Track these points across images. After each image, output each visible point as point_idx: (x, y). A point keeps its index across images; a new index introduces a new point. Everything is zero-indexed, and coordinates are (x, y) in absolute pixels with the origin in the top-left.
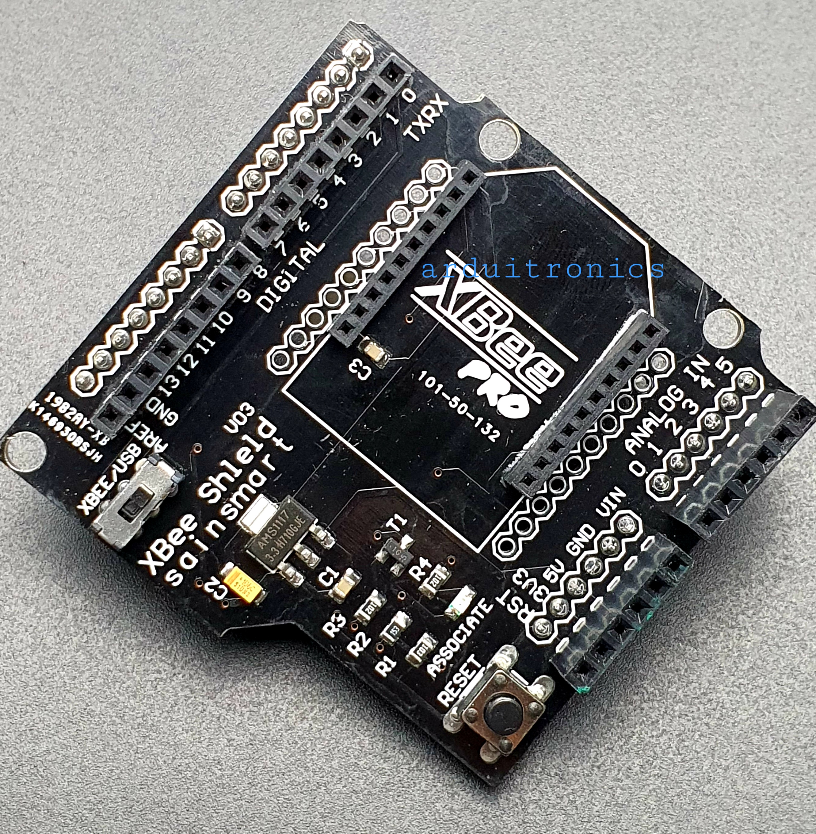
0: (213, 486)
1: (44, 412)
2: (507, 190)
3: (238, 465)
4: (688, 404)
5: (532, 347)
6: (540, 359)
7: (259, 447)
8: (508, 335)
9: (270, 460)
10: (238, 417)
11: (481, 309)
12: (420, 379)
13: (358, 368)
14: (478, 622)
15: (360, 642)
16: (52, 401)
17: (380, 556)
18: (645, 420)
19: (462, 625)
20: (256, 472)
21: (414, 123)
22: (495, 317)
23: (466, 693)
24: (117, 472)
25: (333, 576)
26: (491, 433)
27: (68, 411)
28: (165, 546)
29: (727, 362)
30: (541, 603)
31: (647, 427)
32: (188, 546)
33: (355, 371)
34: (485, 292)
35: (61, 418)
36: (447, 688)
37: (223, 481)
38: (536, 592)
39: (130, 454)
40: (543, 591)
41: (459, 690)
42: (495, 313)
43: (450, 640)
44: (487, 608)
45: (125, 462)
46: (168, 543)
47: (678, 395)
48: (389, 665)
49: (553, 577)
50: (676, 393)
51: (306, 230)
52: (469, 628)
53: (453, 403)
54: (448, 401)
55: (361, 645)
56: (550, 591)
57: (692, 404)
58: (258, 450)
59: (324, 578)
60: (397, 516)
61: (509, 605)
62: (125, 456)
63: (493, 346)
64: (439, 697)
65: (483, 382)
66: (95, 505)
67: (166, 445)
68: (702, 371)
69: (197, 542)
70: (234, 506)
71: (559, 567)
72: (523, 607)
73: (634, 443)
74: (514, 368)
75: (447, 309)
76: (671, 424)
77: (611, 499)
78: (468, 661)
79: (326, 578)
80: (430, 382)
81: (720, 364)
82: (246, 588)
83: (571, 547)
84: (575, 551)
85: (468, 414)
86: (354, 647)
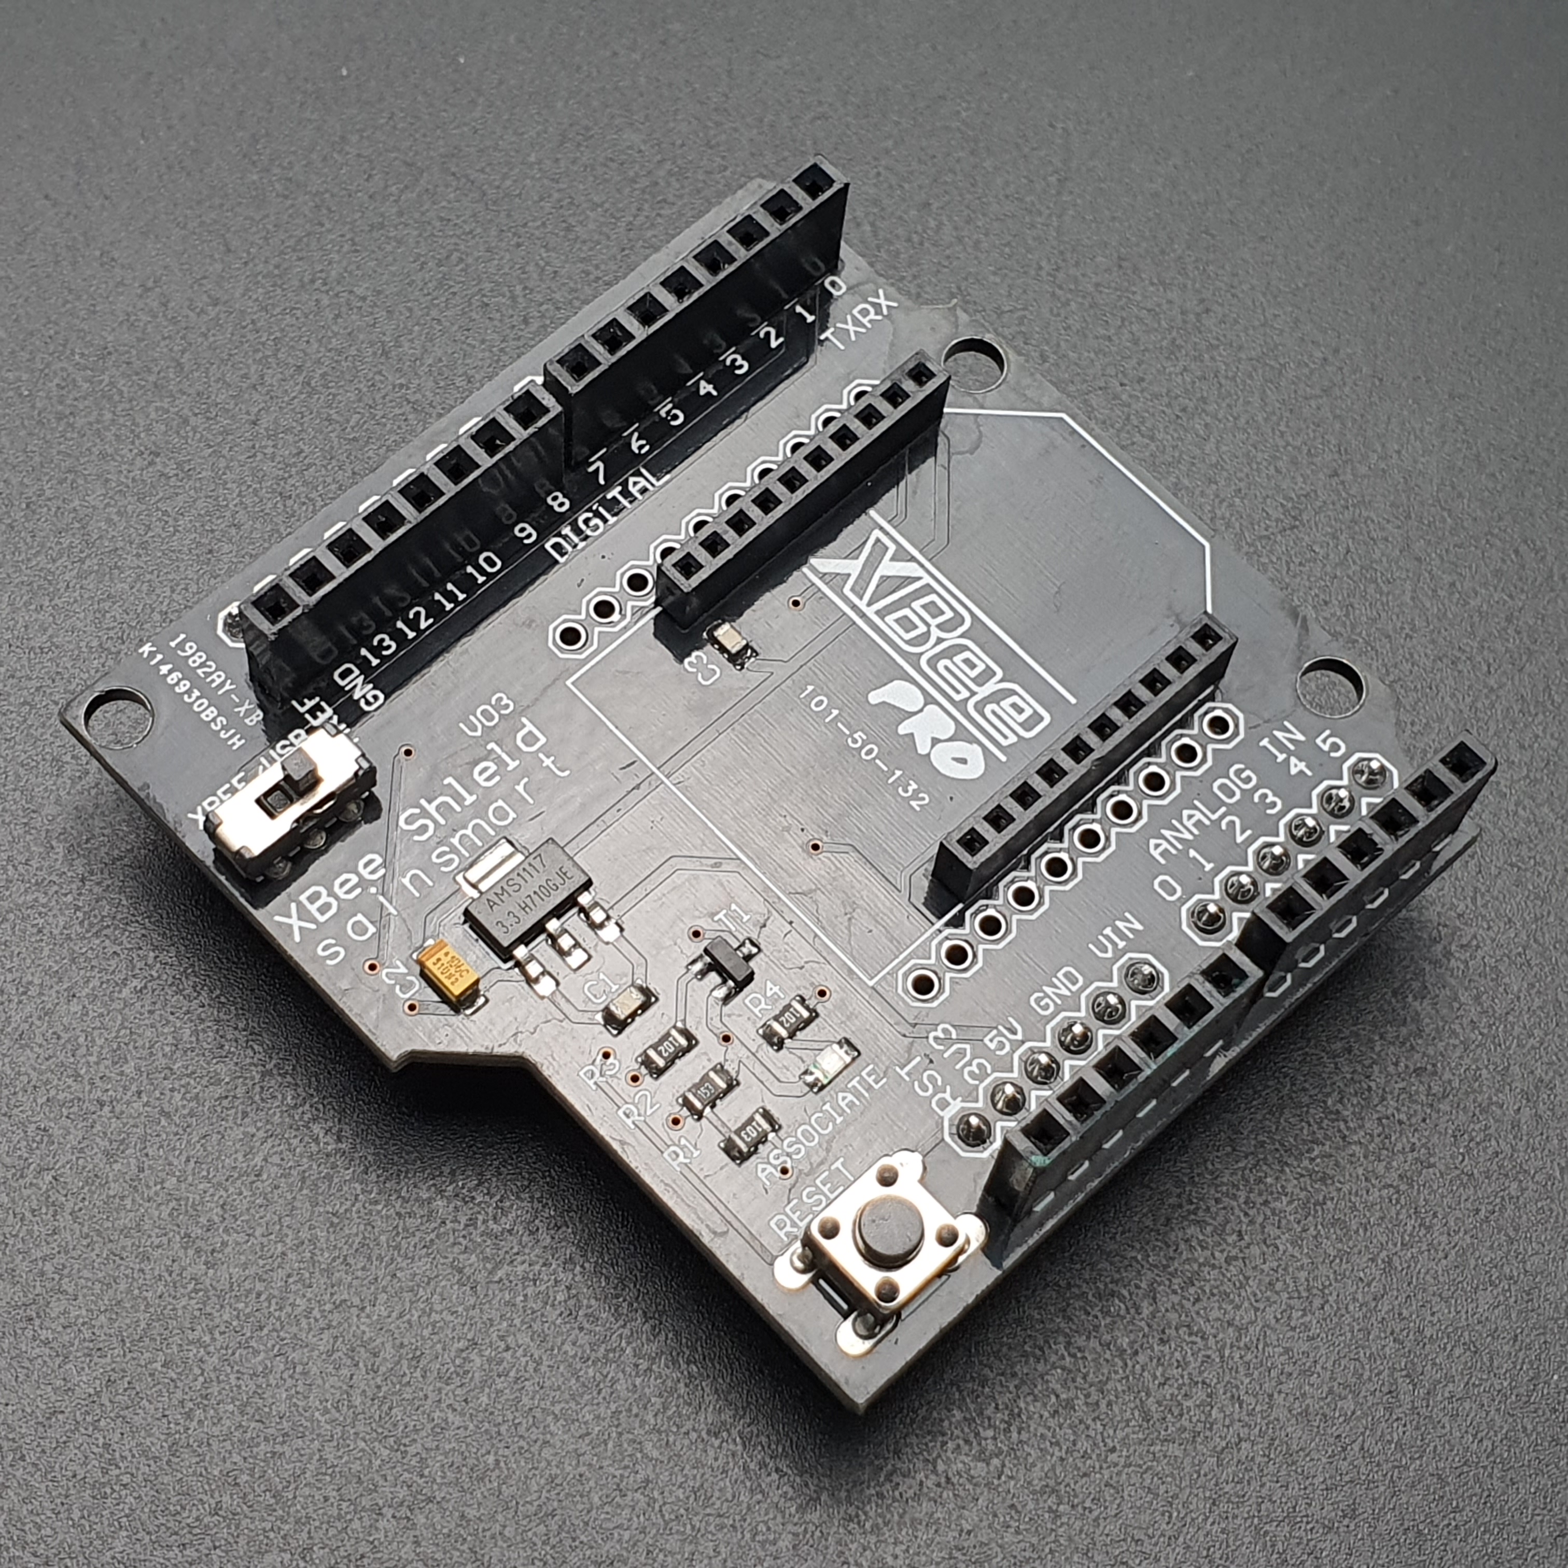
0: (425, 814)
3: (472, 787)
4: (1265, 796)
5: (1000, 673)
7: (512, 764)
9: (528, 787)
10: (486, 714)
12: (803, 695)
13: (700, 666)
14: (857, 1103)
15: (641, 1107)
16: (181, 646)
18: (1185, 812)
19: (829, 1105)
20: (501, 803)
21: (840, 325)
22: (941, 619)
26: (915, 796)
27: (203, 665)
28: (324, 899)
29: (1337, 740)
30: (977, 1087)
31: (1189, 824)
32: (364, 903)
33: (694, 670)
35: (189, 674)
36: (788, 1211)
37: (443, 808)
38: (968, 1067)
40: (981, 1067)
41: (811, 1216)
44: (877, 1081)
45: (282, 756)
46: (331, 894)
47: (1248, 780)
48: (687, 1154)
49: (1001, 1046)
50: (1243, 776)
51: (644, 451)
52: (840, 1112)
53: (855, 741)
54: (846, 736)
55: (641, 1113)
56: (994, 1070)
57: (1272, 798)
58: (509, 768)
60: (734, 908)
61: (916, 1083)
64: (774, 1225)
68: (1292, 747)
69: (381, 899)
70: (454, 851)
71: (1014, 1032)
72: (942, 1090)
73: (1165, 845)
76: (1232, 824)
77: (1117, 931)
78: (833, 1168)
80: (819, 702)
81: (1324, 741)
82: (452, 970)
83: (1038, 1001)
84: (1046, 1007)
85: (878, 762)
86: (628, 1114)
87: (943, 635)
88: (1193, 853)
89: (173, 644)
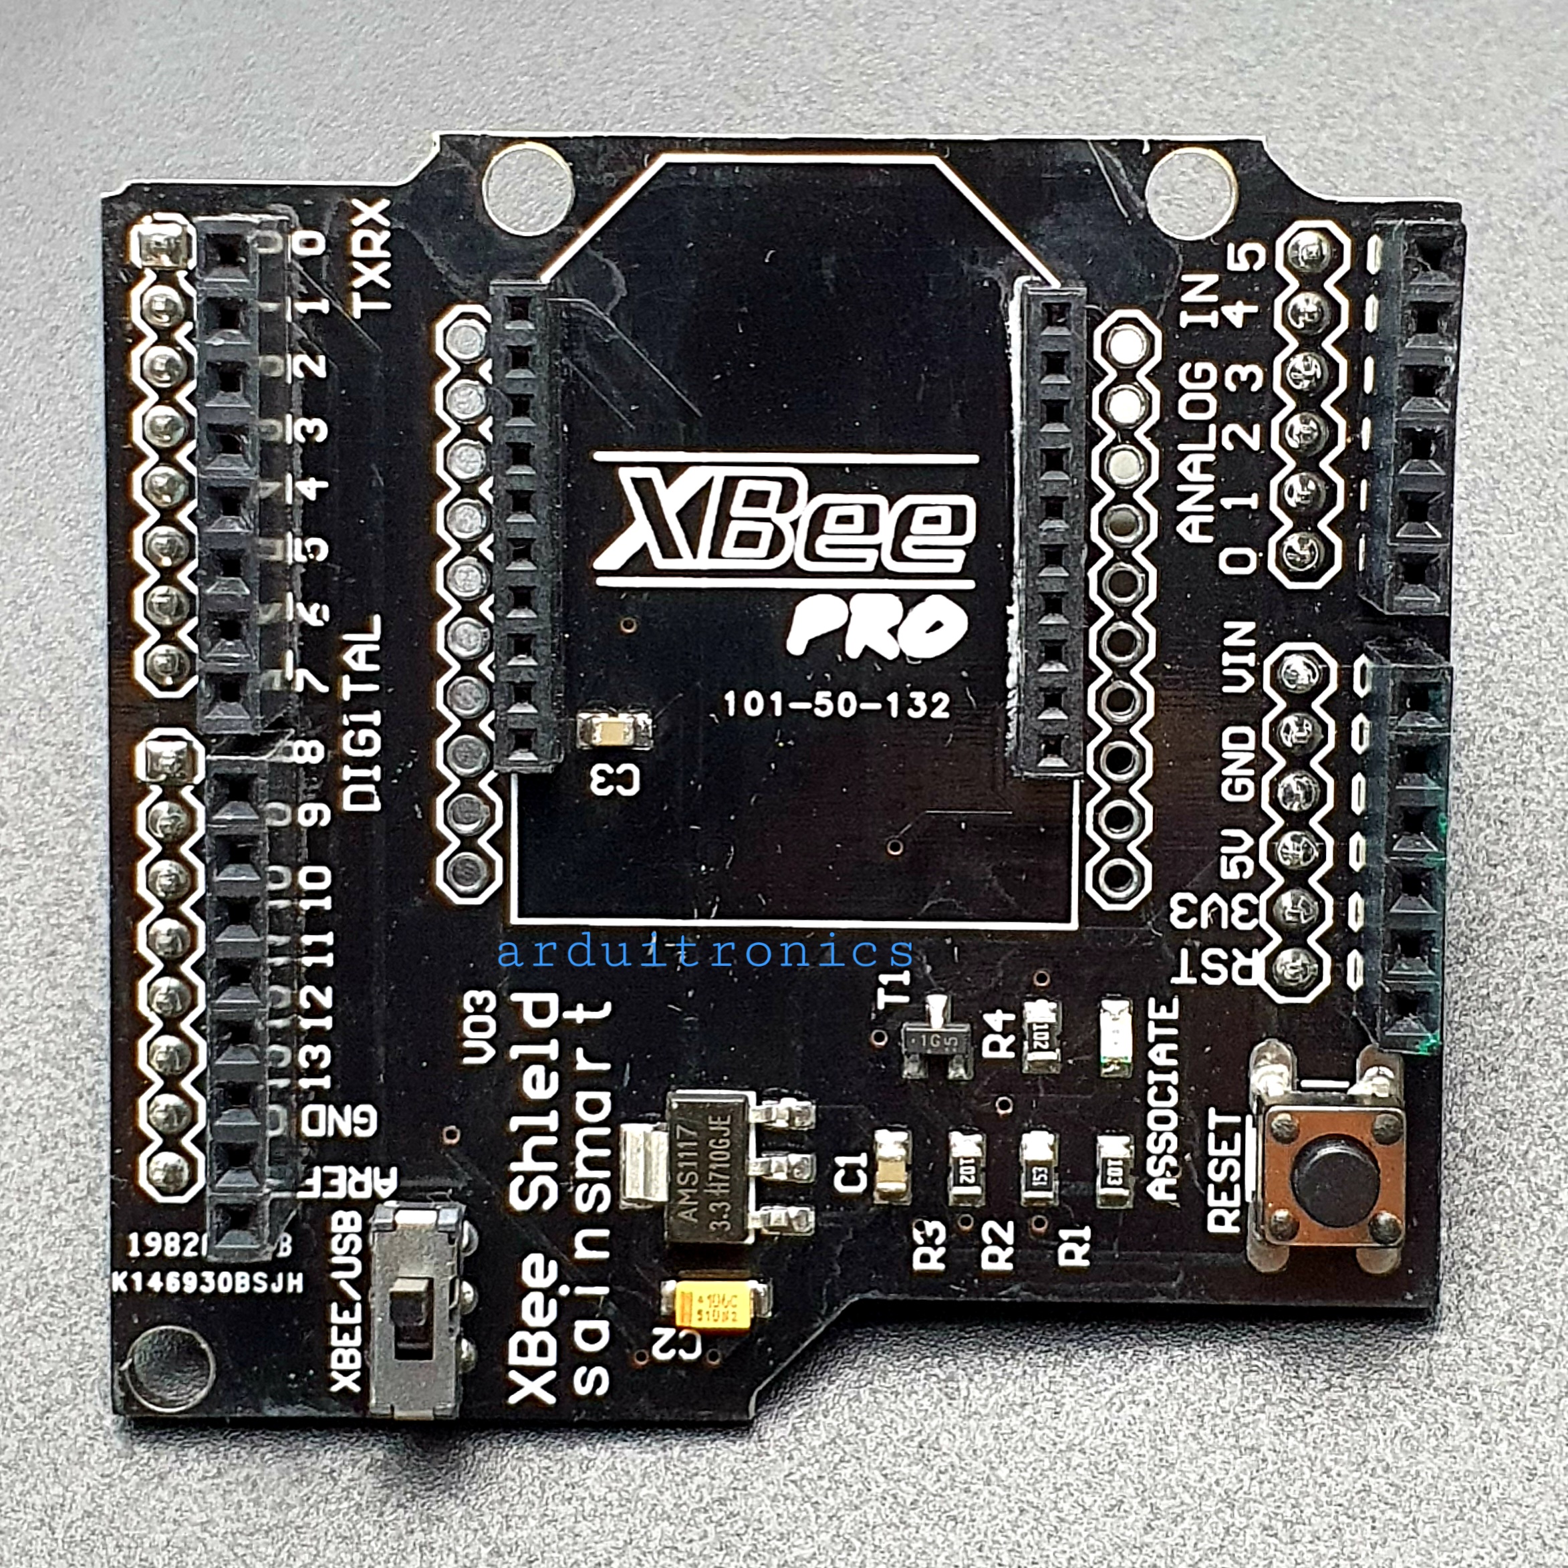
0: (530, 1176)
1: (146, 1279)
2: (613, 266)
3: (542, 1108)
4: (1236, 376)
5: (880, 500)
6: (911, 510)
7: (552, 1050)
8: (820, 514)
9: (589, 1057)
10: (476, 1027)
11: (737, 509)
12: (731, 712)
13: (610, 780)
14: (1174, 1047)
15: (998, 1241)
16: (143, 1248)
17: (911, 1070)
18: (1182, 468)
19: (1151, 1073)
20: (582, 1097)
21: (358, 283)
22: (774, 501)
23: (1250, 1186)
24: (349, 1281)
25: (858, 1166)
26: (931, 706)
27: (183, 1244)
28: (532, 1341)
29: (1247, 247)
30: (1258, 927)
31: (1196, 476)
32: (571, 1310)
33: (610, 789)
34: (720, 474)
35: (181, 1265)
36: (1211, 1202)
37: (540, 1154)
38: (1234, 915)
39: (345, 1235)
40: (1244, 904)
41: (1237, 1188)
42: (766, 494)
43: (1151, 1115)
44: (1170, 1010)
45: (348, 1254)
46: (533, 1331)
47: (1206, 375)
48: (1080, 1241)
49: (1242, 867)
50: (1198, 375)
51: (326, 616)
52: (1167, 1070)
53: (823, 708)
55: (1004, 1246)
56: (1258, 896)
57: (1244, 372)
58: (554, 1056)
59: (845, 1181)
60: (884, 979)
61: (1205, 977)
62: (340, 1245)
63: (811, 554)
64: (1212, 1227)
65: (844, 628)
66: (357, 1364)
67: (394, 1171)
68: (1213, 298)
69: (579, 1290)
70: (592, 1182)
71: (1239, 842)
72: (1233, 959)
73: (1195, 521)
74: (879, 562)
75: (678, 555)
76: (1233, 436)
77: (1234, 651)
78: (1212, 1126)
79: (851, 1179)
80: (754, 704)
81: (1237, 260)
82: (721, 1309)
83: (1232, 790)
84: (1244, 789)
85: (864, 706)
86: (993, 1258)
87: (791, 515)
88: (1227, 503)
89: (134, 1252)
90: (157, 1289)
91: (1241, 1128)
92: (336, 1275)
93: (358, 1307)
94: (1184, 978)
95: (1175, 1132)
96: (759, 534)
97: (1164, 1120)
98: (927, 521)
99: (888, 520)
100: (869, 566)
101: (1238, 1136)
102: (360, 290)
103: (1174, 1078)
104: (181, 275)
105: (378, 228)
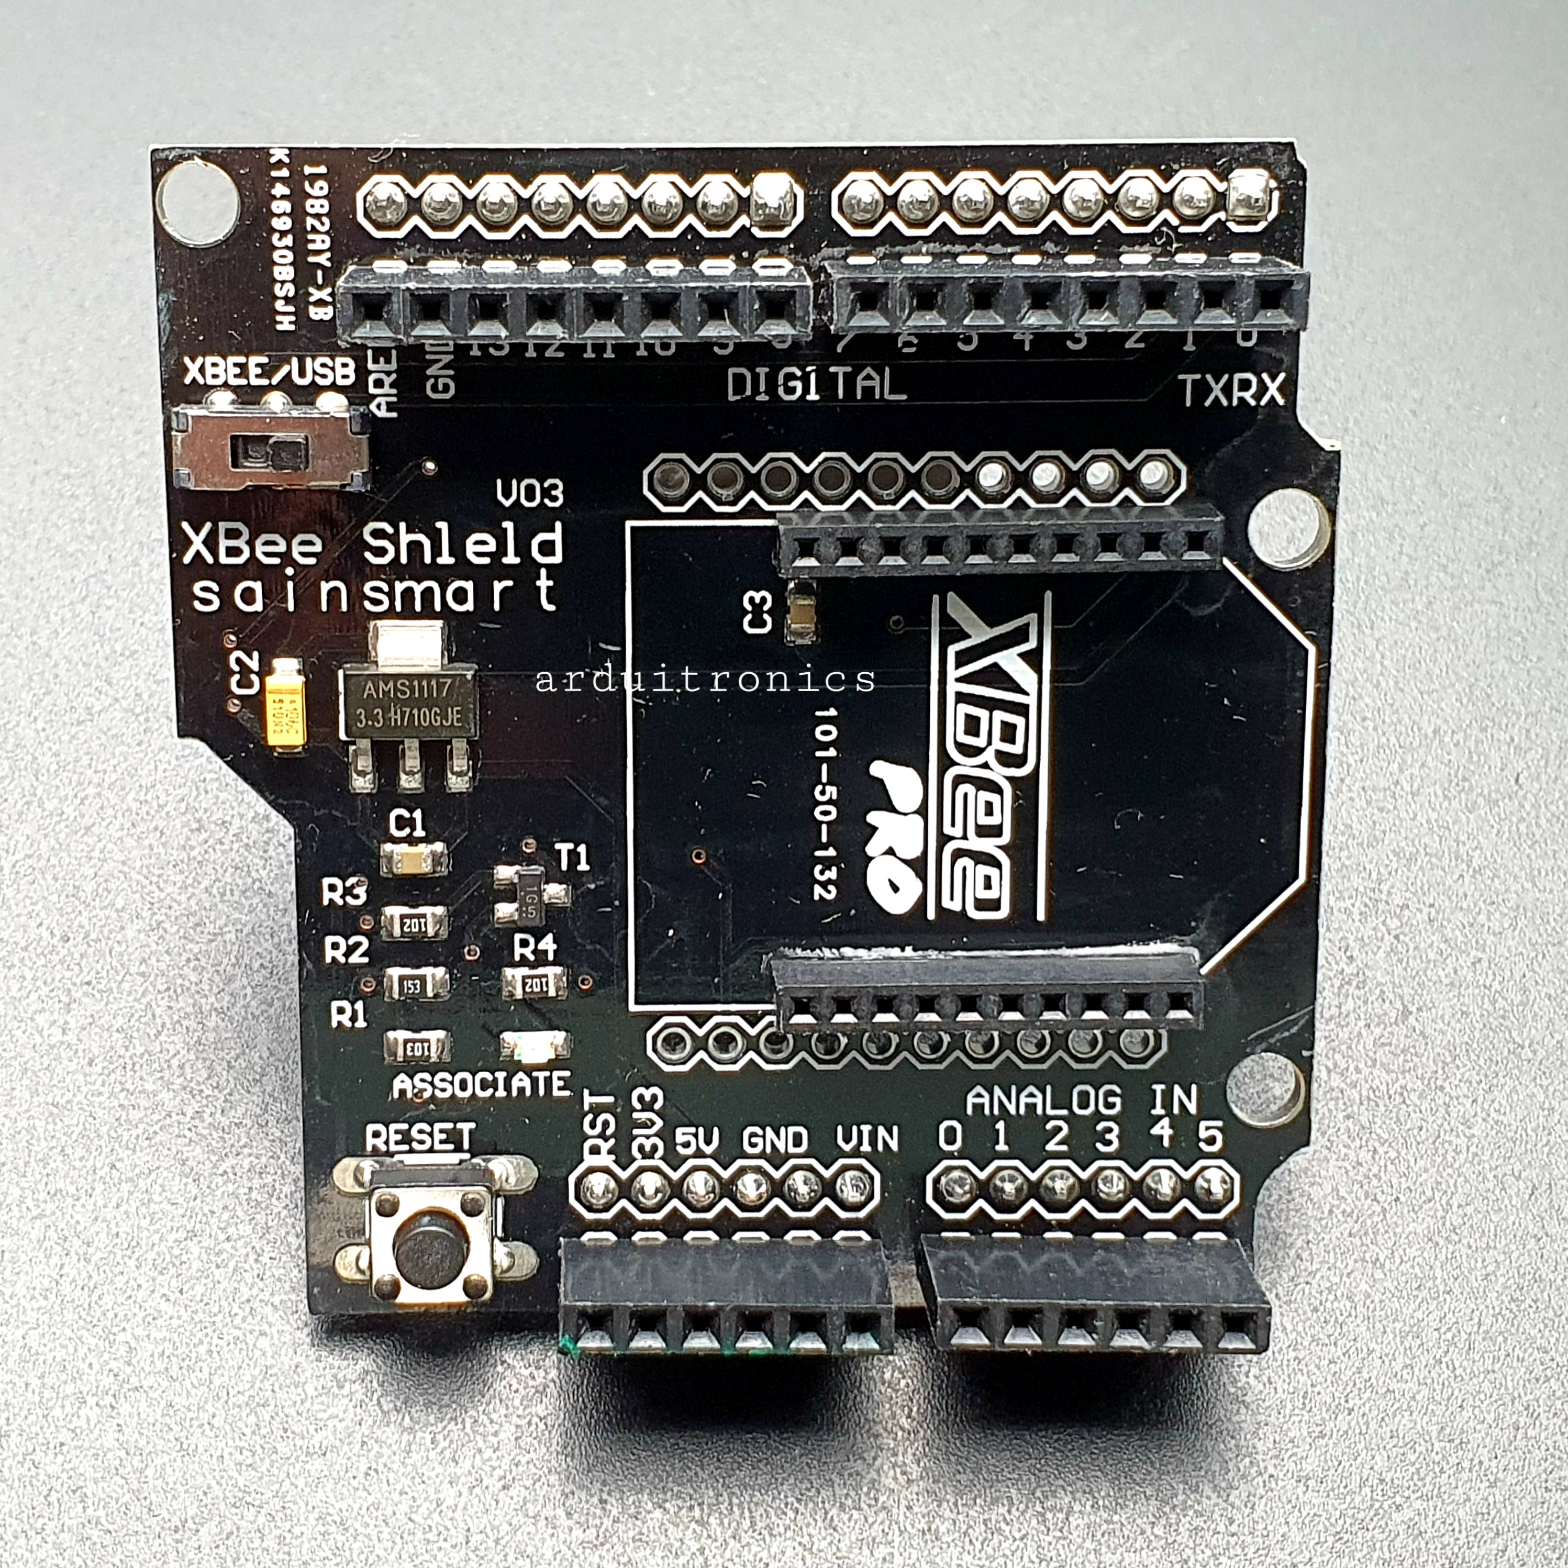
0: (394, 539)
1: (283, 181)
2: (1218, 605)
3: (457, 549)
4: (1110, 1130)
5: (1006, 838)
6: (998, 865)
7: (511, 559)
8: (995, 788)
9: (504, 591)
10: (530, 490)
11: (1000, 716)
12: (818, 713)
13: (757, 608)
14: (528, 1093)
15: (351, 949)
16: (313, 178)
17: (505, 872)
19: (504, 1074)
20: (469, 586)
21: (1209, 378)
22: (1007, 747)
23: (410, 1159)
24: (289, 374)
25: (413, 829)
26: (824, 885)
27: (318, 216)
28: (241, 543)
29: (1219, 1136)
30: (634, 1159)
31: (1023, 1100)
32: (271, 577)
33: (749, 607)
34: (1031, 701)
35: (298, 214)
36: (393, 1127)
37: (415, 547)
38: (644, 1139)
39: (333, 369)
40: (655, 1148)
41: (406, 1147)
42: (1013, 741)
43: (467, 1076)
44: (560, 1089)
45: (315, 373)
46: (251, 543)
47: (1110, 1106)
48: (353, 1019)
49: (687, 1145)
51: (905, 350)
52: (508, 1087)
53: (823, 793)
54: (820, 782)
55: (347, 955)
56: (662, 1158)
57: (1113, 1137)
58: (505, 560)
59: (399, 818)
60: (582, 849)
61: (590, 1117)
62: (323, 365)
63: (960, 780)
64: (370, 1128)
65: (893, 810)
66: (211, 381)
67: (394, 415)
68: (1176, 1110)
69: (290, 585)
70: (391, 595)
71: (708, 1142)
72: (606, 1140)
73: (986, 1100)
74: (952, 838)
75: (958, 665)
76: (1057, 1130)
77: (873, 1135)
78: (459, 1125)
79: (401, 823)
80: (827, 733)
81: (1208, 1128)
82: (285, 720)
83: (753, 1135)
84: (753, 1145)
85: (824, 828)
86: (335, 946)
88: (1001, 1126)
89: (308, 170)
90: (274, 192)
91: (459, 1149)
92: (295, 361)
93: (265, 382)
94: (588, 1100)
95: (453, 1095)
96: (977, 735)
97: (463, 1085)
98: (988, 879)
99: (988, 845)
100: (948, 830)
101: (451, 1147)
102: (1204, 379)
103: (501, 1093)
104: (1222, 215)
105: (1258, 396)
